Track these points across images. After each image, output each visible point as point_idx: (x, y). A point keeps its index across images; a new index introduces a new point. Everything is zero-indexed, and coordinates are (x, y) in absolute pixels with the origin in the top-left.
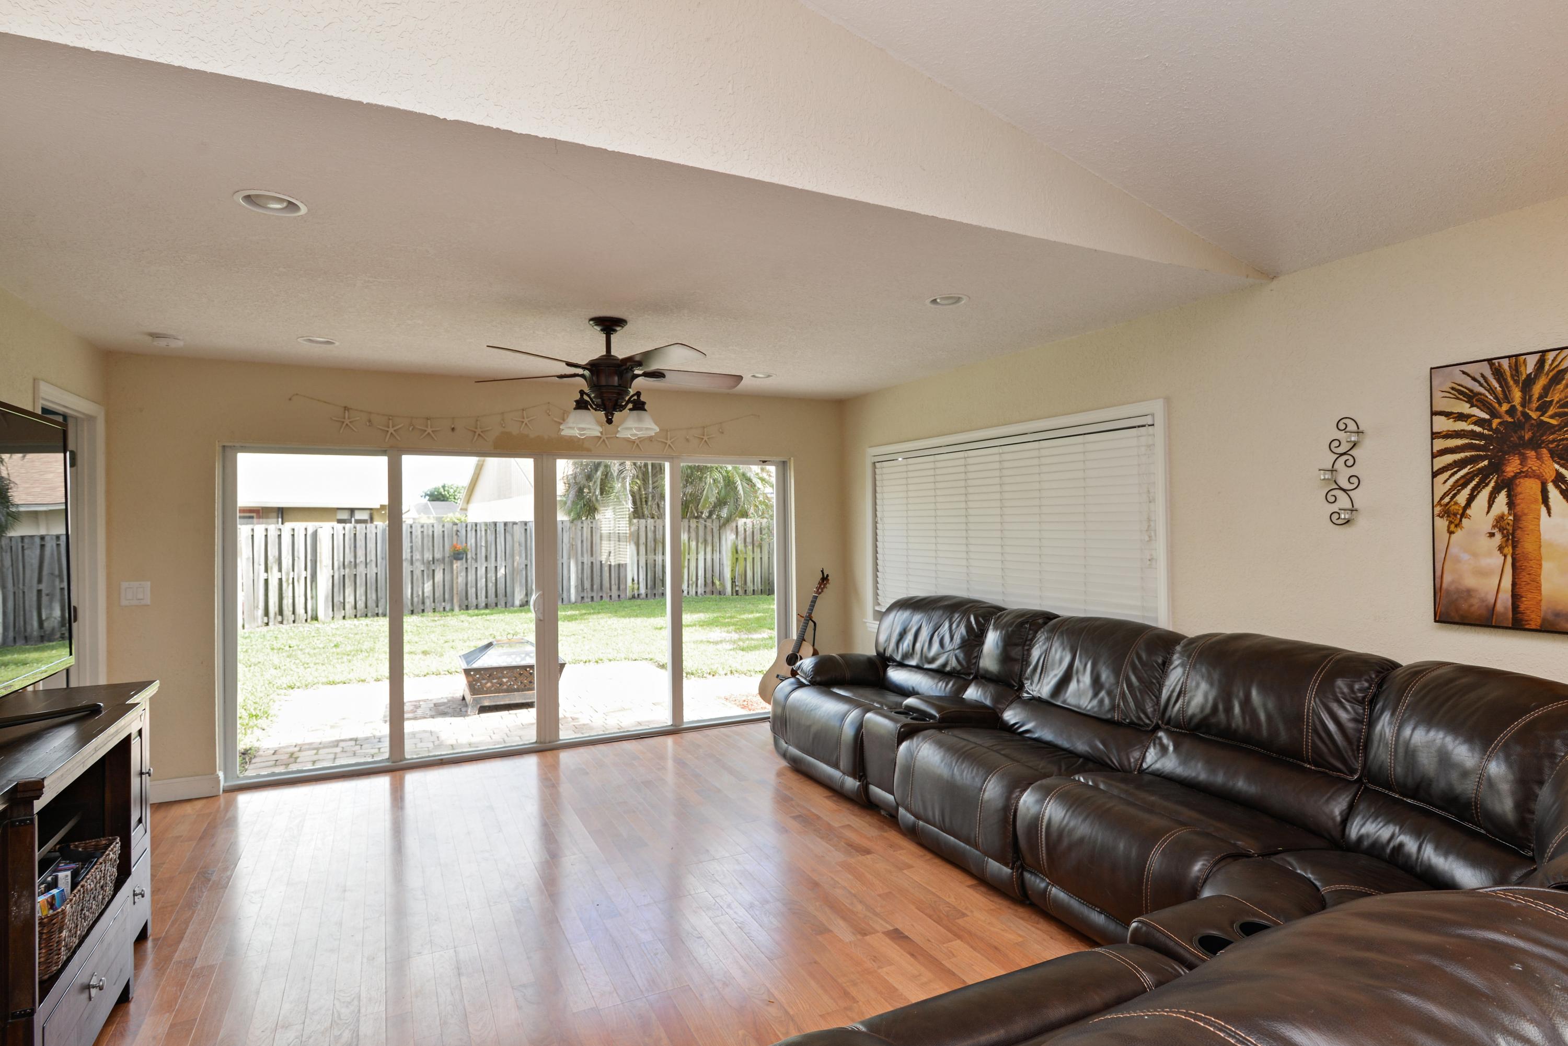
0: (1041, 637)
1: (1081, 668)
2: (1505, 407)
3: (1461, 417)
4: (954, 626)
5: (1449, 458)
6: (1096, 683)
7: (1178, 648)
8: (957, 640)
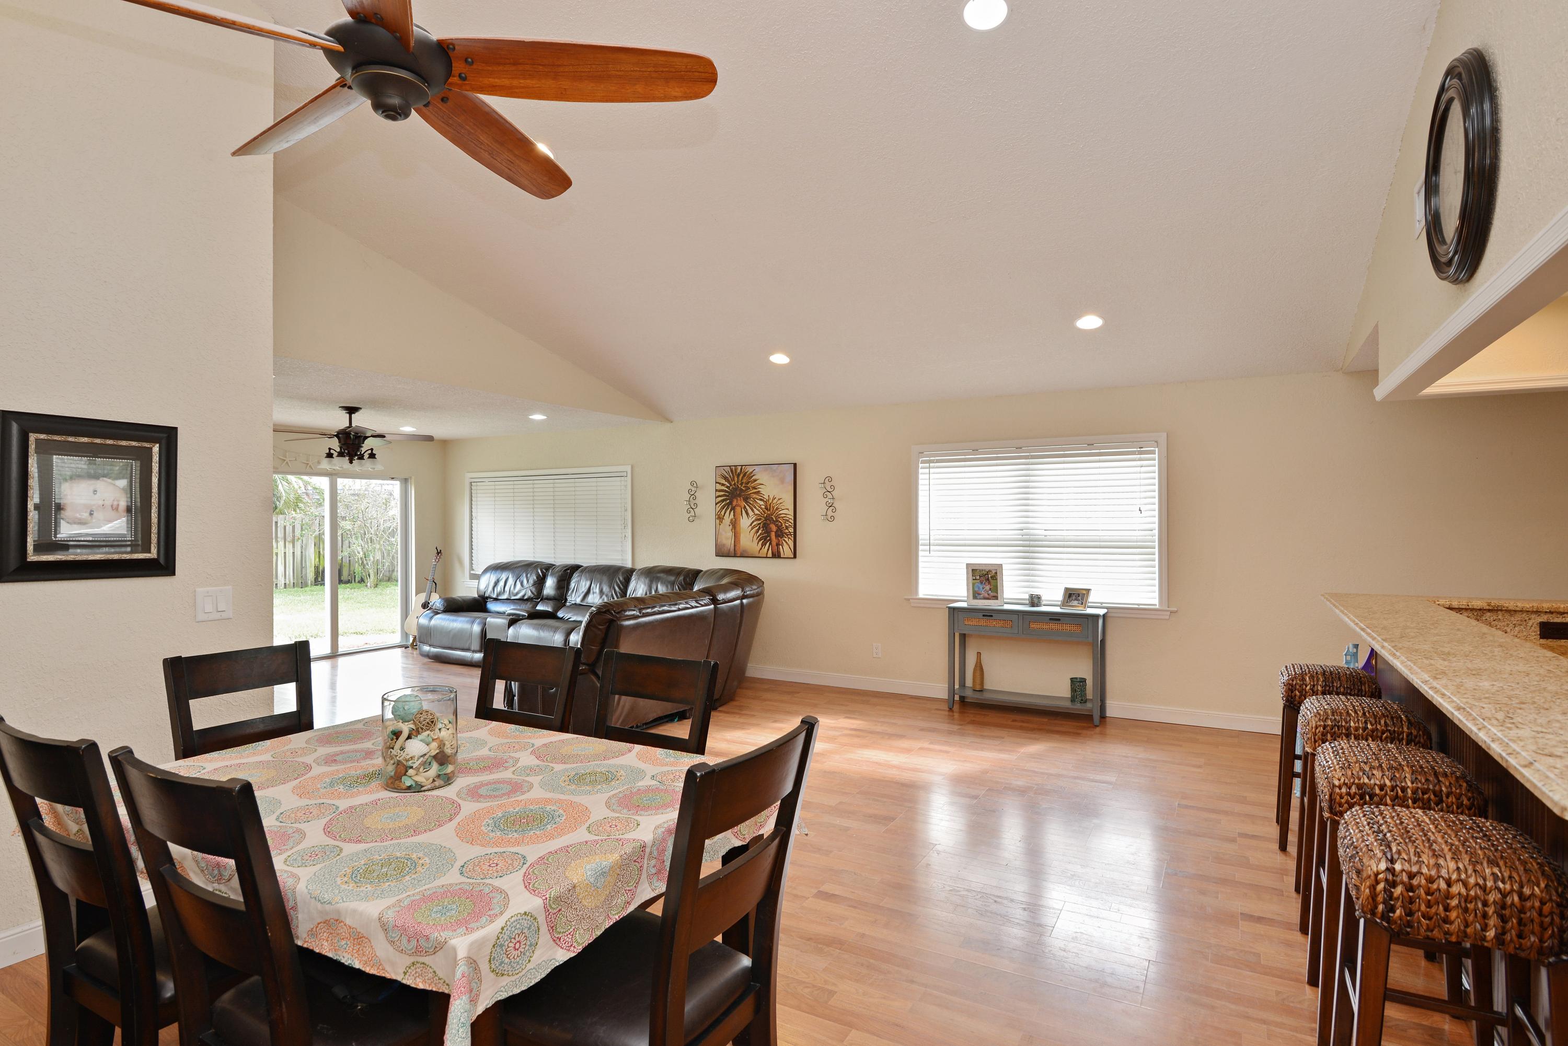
0: (576, 575)
1: (595, 587)
2: (733, 483)
3: (723, 485)
4: (529, 575)
5: (720, 499)
6: (601, 592)
7: (634, 573)
8: (531, 581)
